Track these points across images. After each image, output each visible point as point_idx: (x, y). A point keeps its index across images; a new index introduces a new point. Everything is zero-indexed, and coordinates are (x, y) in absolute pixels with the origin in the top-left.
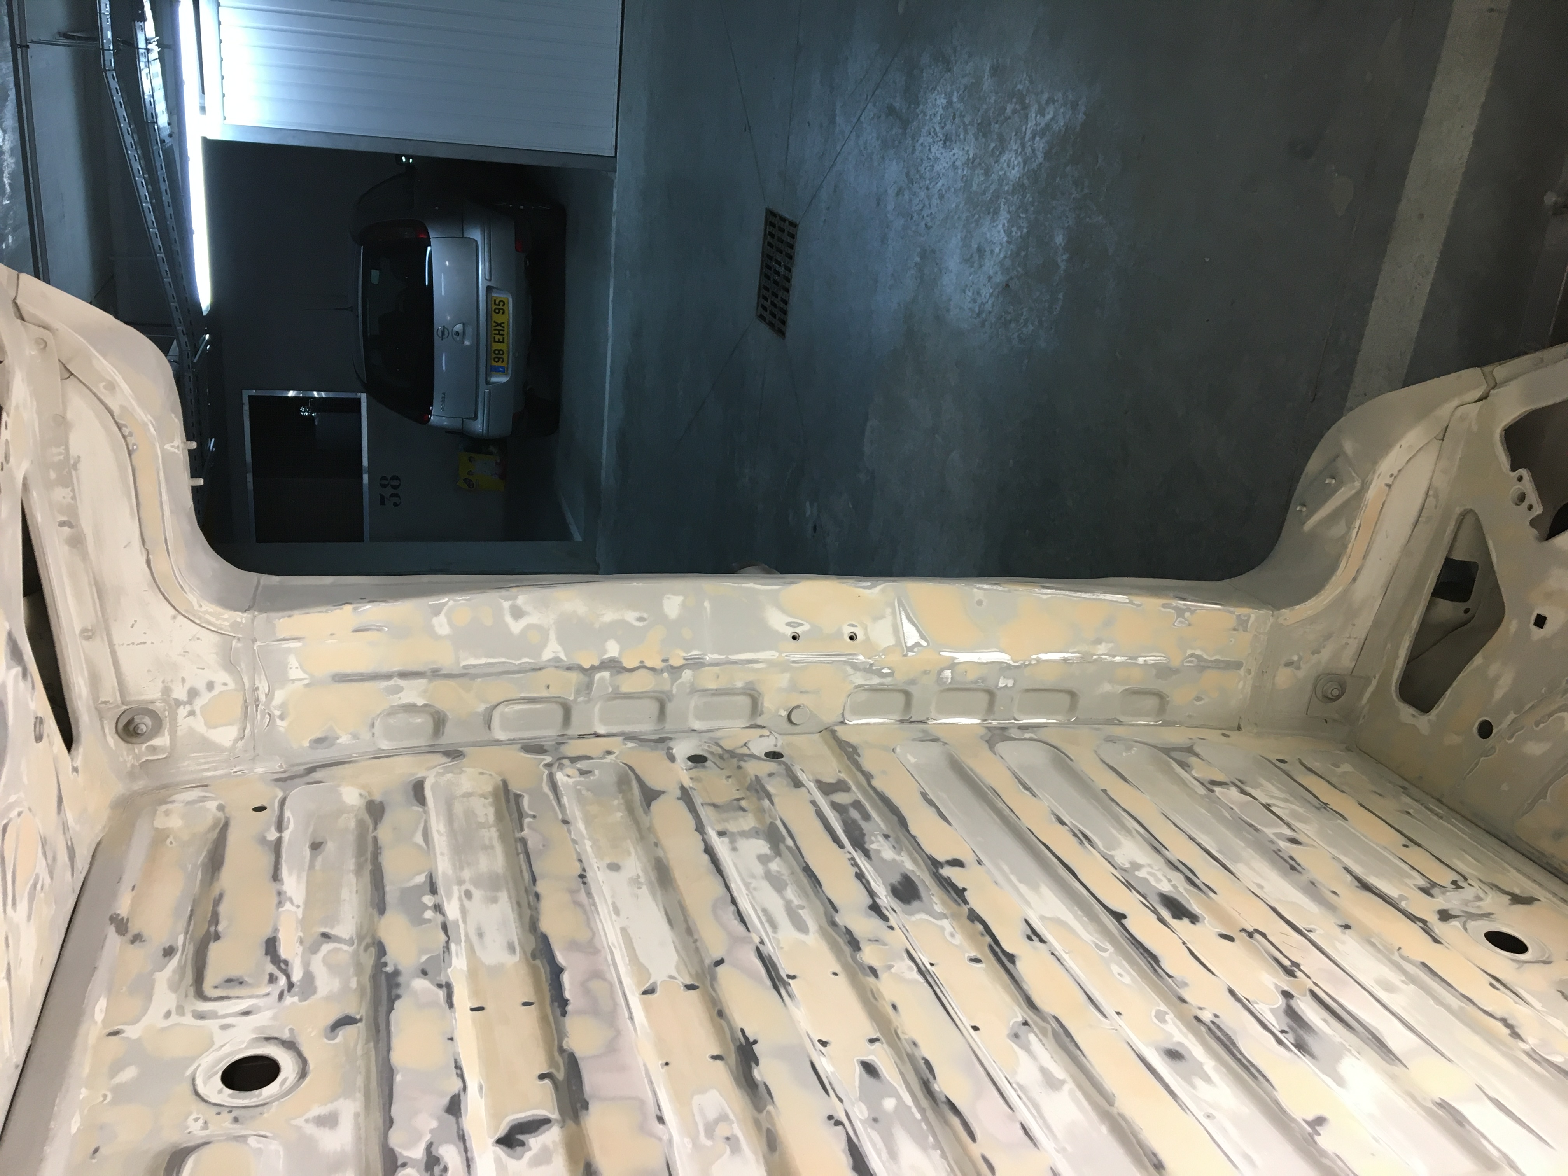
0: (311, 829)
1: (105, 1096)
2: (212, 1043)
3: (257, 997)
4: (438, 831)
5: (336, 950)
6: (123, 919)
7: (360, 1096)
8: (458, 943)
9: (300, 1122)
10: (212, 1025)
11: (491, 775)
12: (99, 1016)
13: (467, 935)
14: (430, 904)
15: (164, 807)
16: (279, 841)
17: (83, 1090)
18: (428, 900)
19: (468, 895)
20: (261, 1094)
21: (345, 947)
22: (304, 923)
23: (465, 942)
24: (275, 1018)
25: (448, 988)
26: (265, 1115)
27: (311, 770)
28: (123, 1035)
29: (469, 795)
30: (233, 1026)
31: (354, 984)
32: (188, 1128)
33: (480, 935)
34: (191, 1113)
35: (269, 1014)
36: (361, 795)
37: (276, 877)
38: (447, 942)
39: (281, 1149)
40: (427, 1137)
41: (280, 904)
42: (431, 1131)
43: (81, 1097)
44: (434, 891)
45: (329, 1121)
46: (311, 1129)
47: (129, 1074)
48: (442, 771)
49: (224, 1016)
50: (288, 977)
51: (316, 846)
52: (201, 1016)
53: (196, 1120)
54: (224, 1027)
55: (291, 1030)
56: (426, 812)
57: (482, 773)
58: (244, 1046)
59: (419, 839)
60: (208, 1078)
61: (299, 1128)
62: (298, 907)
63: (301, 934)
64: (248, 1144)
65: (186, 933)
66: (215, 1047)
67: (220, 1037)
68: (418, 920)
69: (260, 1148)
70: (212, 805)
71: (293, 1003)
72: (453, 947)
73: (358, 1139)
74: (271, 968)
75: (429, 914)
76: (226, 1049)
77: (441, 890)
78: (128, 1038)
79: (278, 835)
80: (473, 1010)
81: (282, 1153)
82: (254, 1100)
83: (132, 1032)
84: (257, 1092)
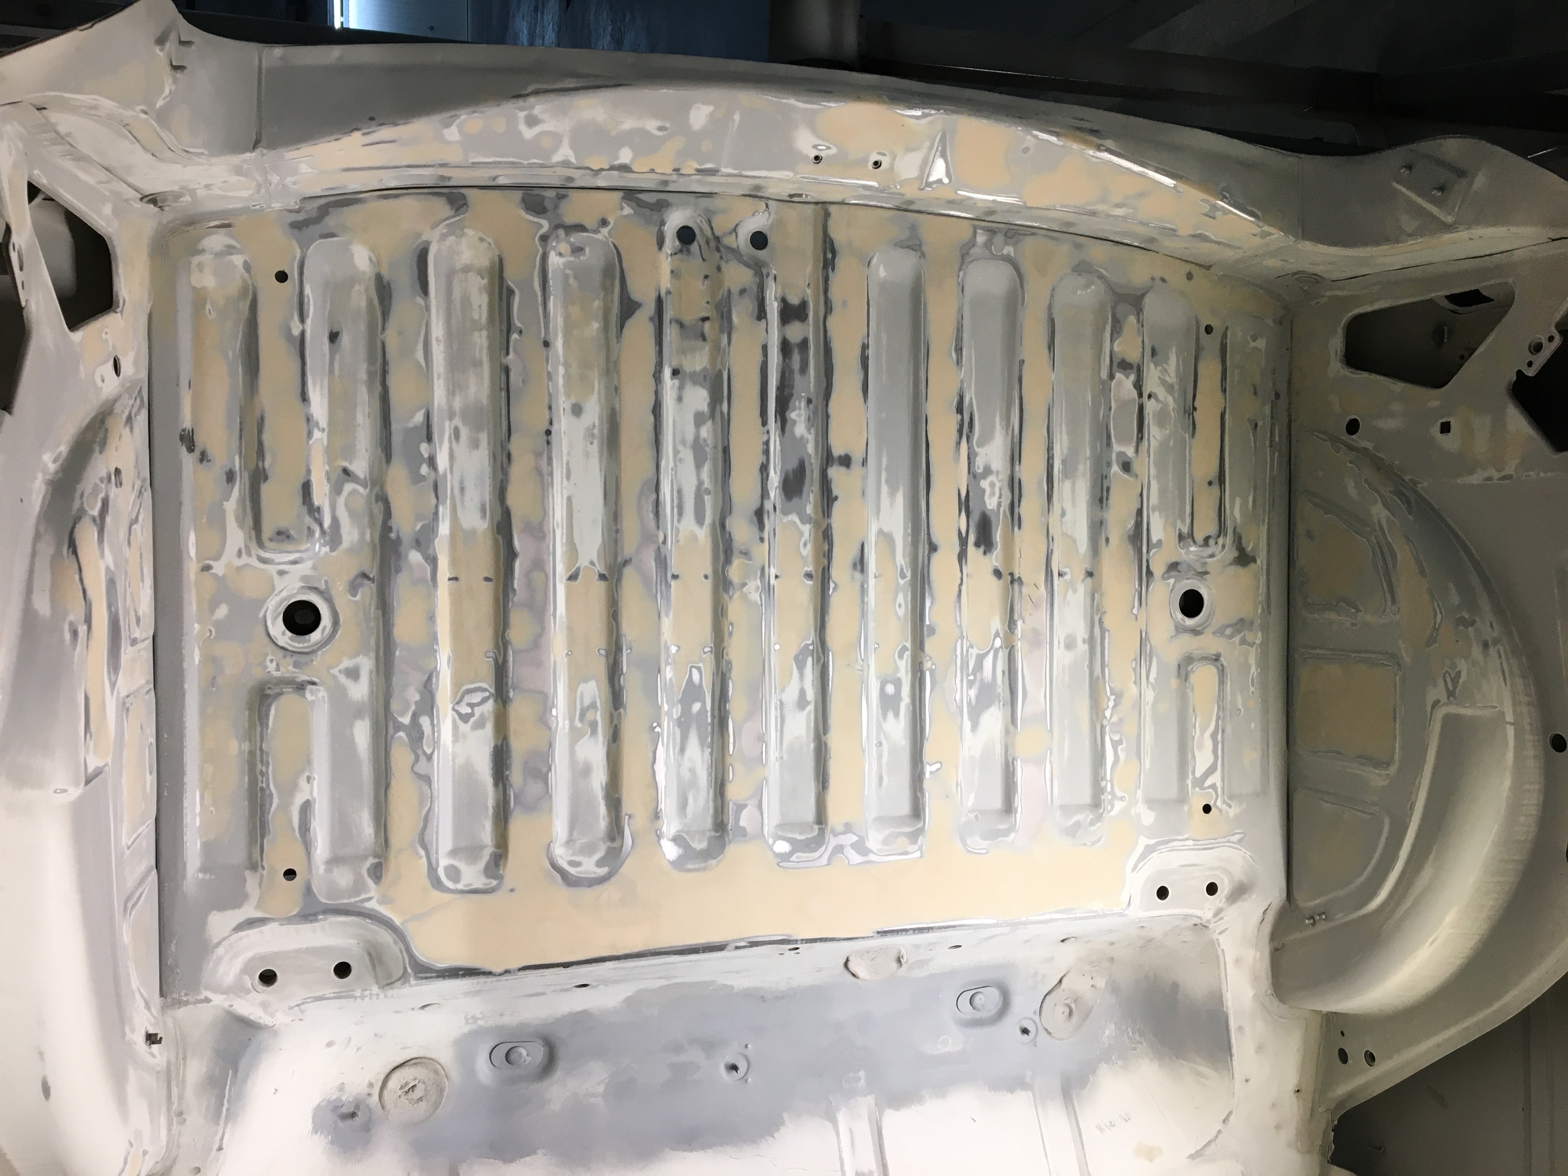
0: (328, 308)
1: (210, 631)
2: (273, 589)
3: (301, 551)
4: (437, 340)
5: (354, 492)
6: (189, 432)
7: (372, 655)
8: (444, 503)
9: (335, 671)
10: (272, 569)
11: (490, 244)
12: (192, 552)
13: (452, 489)
14: (426, 455)
15: (196, 260)
16: (303, 334)
17: (196, 626)
18: (424, 448)
19: (456, 433)
20: (309, 641)
21: (361, 489)
22: (330, 452)
23: (450, 499)
24: (314, 567)
25: (433, 561)
26: (315, 663)
27: (324, 211)
28: (211, 571)
29: (466, 269)
30: (287, 573)
31: (368, 537)
32: (267, 668)
33: (462, 490)
34: (267, 655)
35: (309, 563)
36: (370, 259)
37: (304, 397)
38: (437, 507)
39: (325, 695)
40: (413, 708)
41: (310, 434)
42: (416, 703)
43: (196, 631)
44: (429, 438)
45: (353, 674)
46: (343, 679)
47: (222, 611)
48: (445, 231)
49: (280, 564)
50: (321, 525)
51: (334, 337)
52: (264, 561)
53: (271, 661)
54: (281, 573)
55: (326, 581)
56: (428, 308)
57: (481, 240)
58: (295, 591)
59: (420, 355)
60: (275, 619)
61: (335, 677)
62: (323, 430)
63: (327, 468)
64: (306, 698)
65: (240, 453)
66: (276, 592)
67: (278, 581)
68: (417, 478)
69: (313, 701)
70: (238, 260)
71: (326, 553)
72: (441, 509)
73: (372, 693)
74: (308, 520)
75: (424, 469)
76: (284, 594)
77: (436, 437)
78: (215, 575)
79: (301, 328)
80: (450, 579)
81: (326, 698)
82: (306, 645)
83: (219, 568)
84: (307, 637)
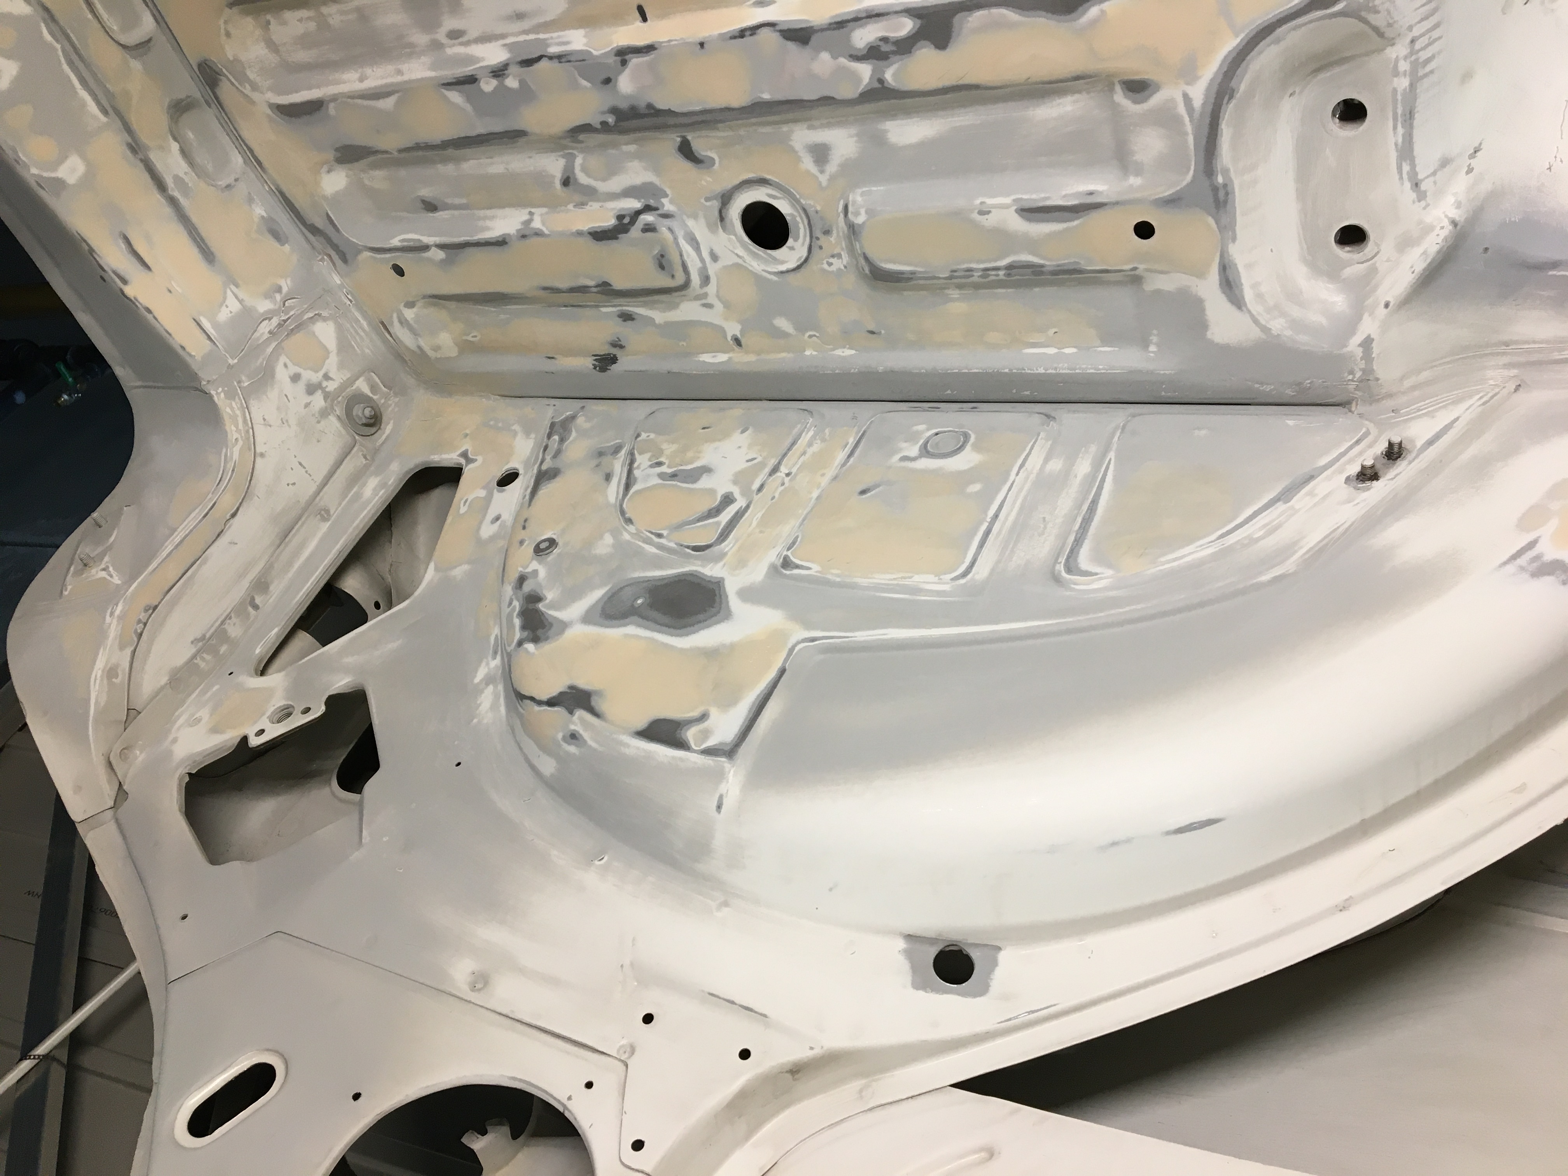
0: (405, 214)
1: (810, 336)
2: (737, 265)
3: (676, 239)
4: (361, 80)
5: (584, 169)
6: (595, 360)
7: (785, 128)
8: (544, 43)
9: (824, 179)
10: (713, 269)
11: (226, 22)
12: (722, 358)
13: (526, 32)
14: (494, 83)
15: (431, 354)
16: (442, 247)
17: (808, 353)
18: (488, 85)
19: (455, 35)
20: (791, 215)
21: (579, 161)
22: (553, 204)
23: (538, 33)
24: (695, 217)
25: (624, 54)
26: (819, 208)
27: (314, 230)
28: (739, 336)
29: (272, 46)
30: (712, 250)
31: (632, 148)
32: (840, 269)
33: (520, 16)
34: (824, 270)
35: (691, 223)
36: (329, 172)
37: (501, 242)
38: (551, 58)
39: (859, 191)
40: (843, 61)
41: (538, 234)
42: (835, 57)
43: (815, 353)
44: (471, 80)
45: (821, 154)
46: (832, 167)
47: (783, 323)
48: (247, 86)
49: (702, 260)
50: (638, 213)
51: (431, 207)
52: (706, 280)
53: (830, 264)
54: (714, 257)
55: (707, 199)
56: (334, 98)
57: (228, 35)
58: (733, 237)
59: (388, 104)
60: (776, 261)
61: (832, 178)
62: (531, 214)
63: (570, 207)
64: (864, 223)
65: (597, 306)
66: (740, 261)
67: (727, 259)
68: (526, 94)
69: (866, 212)
70: (409, 314)
71: (671, 202)
72: (553, 50)
73: (840, 124)
74: (635, 232)
75: (512, 82)
76: (740, 251)
77: (467, 70)
78: (742, 331)
79: (433, 248)
80: (645, 19)
81: (864, 189)
82: (798, 219)
83: (733, 329)
84: (788, 218)
